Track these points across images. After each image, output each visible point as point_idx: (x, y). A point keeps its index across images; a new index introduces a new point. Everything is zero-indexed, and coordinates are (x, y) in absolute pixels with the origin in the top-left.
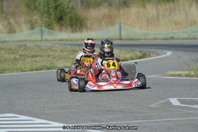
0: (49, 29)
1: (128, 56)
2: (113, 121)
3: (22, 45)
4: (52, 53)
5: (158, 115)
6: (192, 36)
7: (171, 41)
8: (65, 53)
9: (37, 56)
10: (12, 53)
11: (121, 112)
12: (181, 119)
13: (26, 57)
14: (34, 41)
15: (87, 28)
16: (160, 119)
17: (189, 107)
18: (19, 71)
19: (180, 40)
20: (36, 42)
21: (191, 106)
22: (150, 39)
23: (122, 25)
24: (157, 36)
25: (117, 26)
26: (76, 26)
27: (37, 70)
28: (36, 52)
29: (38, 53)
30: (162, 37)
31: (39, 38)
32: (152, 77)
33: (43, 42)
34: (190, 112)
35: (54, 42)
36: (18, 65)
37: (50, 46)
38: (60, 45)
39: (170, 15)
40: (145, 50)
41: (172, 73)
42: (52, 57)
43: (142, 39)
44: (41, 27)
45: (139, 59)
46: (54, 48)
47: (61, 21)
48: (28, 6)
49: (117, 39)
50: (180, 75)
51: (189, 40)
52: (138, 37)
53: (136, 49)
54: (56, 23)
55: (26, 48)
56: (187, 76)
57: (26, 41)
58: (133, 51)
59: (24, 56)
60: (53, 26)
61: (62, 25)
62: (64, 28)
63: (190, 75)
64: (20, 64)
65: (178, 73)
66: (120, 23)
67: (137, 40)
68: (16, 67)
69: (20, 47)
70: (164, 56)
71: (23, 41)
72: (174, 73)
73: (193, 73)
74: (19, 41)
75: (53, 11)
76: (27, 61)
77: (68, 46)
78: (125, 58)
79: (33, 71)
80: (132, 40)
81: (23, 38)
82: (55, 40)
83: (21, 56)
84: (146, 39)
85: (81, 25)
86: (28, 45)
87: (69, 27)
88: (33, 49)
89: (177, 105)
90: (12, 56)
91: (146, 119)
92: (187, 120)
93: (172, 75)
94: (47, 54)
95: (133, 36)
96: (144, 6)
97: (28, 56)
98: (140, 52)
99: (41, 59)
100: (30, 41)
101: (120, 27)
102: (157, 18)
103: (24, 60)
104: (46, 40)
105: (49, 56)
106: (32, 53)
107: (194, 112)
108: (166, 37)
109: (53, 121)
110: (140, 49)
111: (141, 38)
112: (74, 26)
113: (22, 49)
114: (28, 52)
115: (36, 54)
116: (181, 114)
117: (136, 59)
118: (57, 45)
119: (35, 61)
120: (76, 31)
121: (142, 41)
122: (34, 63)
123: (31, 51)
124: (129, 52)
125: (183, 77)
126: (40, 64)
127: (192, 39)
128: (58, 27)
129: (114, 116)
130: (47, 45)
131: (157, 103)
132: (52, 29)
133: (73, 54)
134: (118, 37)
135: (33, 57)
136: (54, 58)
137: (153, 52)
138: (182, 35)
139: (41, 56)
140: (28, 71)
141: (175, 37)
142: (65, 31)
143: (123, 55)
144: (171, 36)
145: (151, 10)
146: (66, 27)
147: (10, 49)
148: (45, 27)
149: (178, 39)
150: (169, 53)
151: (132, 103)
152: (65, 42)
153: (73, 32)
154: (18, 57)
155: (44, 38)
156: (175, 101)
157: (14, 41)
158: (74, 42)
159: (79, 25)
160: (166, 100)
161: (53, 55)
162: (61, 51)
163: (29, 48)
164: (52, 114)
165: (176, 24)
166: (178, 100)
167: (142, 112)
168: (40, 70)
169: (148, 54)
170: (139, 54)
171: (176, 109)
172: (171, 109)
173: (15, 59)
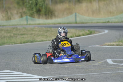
0: (32, 17)
1: (81, 33)
2: (72, 74)
3: (15, 28)
4: (34, 32)
5: (99, 70)
6: (120, 21)
7: (107, 23)
8: (42, 33)
9: (24, 34)
10: (9, 33)
11: (77, 68)
12: (114, 72)
14: (22, 25)
15: (55, 16)
16: (101, 72)
17: (119, 65)
18: (13, 44)
21: (120, 64)
22: (94, 23)
23: (77, 14)
24: (98, 21)
25: (74, 15)
27: (24, 43)
28: (24, 31)
29: (25, 33)
30: (101, 21)
31: (25, 23)
32: (96, 46)
33: (28, 25)
34: (120, 68)
37: (32, 28)
38: (38, 27)
40: (92, 30)
41: (108, 43)
42: (33, 35)
43: (89, 23)
44: (27, 16)
45: (88, 35)
46: (34, 29)
47: (39, 12)
49: (73, 23)
50: (113, 45)
53: (86, 29)
54: (36, 13)
55: (17, 29)
56: (117, 45)
57: (17, 25)
58: (84, 30)
59: (16, 34)
61: (40, 15)
62: (41, 17)
63: (119, 45)
64: (13, 40)
65: (112, 43)
67: (86, 23)
69: (14, 29)
70: (103, 33)
71: (15, 25)
72: (110, 44)
73: (121, 43)
74: (13, 25)
75: (35, 6)
76: (18, 37)
77: (43, 28)
79: (21, 43)
80: (83, 23)
81: (16, 23)
82: (35, 24)
83: (14, 34)
84: (92, 23)
85: (52, 15)
86: (19, 27)
87: (44, 16)
88: (22, 30)
89: (111, 63)
90: (9, 35)
91: (92, 73)
92: (118, 73)
93: (108, 45)
95: (84, 21)
98: (89, 31)
99: (27, 36)
100: (20, 25)
102: (99, 9)
103: (16, 37)
104: (30, 24)
107: (122, 68)
108: (104, 21)
109: (34, 74)
110: (89, 29)
112: (48, 15)
114: (18, 32)
116: (114, 69)
117: (86, 35)
118: (37, 27)
119: (23, 37)
120: (48, 18)
122: (22, 39)
123: (20, 31)
124: (81, 31)
125: (115, 46)
126: (26, 39)
127: (120, 22)
129: (72, 71)
131: (99, 63)
132: (33, 17)
133: (47, 33)
134: (74, 21)
136: (35, 35)
137: (96, 31)
138: (114, 20)
139: (27, 34)
140: (18, 44)
141: (110, 21)
143: (78, 33)
144: (107, 20)
147: (7, 30)
148: (30, 16)
149: (112, 22)
150: (106, 31)
152: (42, 26)
153: (46, 19)
154: (12, 35)
155: (29, 23)
156: (110, 61)
157: (10, 25)
158: (47, 25)
159: (50, 14)
160: (105, 61)
162: (39, 31)
163: (19, 29)
164: (34, 70)
165: (110, 13)
166: (112, 60)
167: (90, 68)
168: (26, 43)
169: (93, 32)
171: (111, 66)
172: (107, 66)
173: (11, 36)
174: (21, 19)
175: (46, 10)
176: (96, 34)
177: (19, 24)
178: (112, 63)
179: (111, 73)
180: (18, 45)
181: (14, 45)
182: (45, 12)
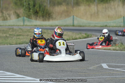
0: (29, 18)
1: (78, 36)
2: (65, 77)
3: (11, 28)
5: (94, 74)
6: (118, 25)
9: (20, 35)
10: (5, 33)
11: (71, 71)
12: (109, 77)
13: (13, 36)
14: (19, 26)
15: (53, 19)
16: (95, 76)
17: (113, 70)
18: (9, 44)
19: (111, 27)
20: (20, 27)
21: (115, 69)
22: (92, 26)
23: (75, 17)
24: (96, 25)
26: (46, 17)
27: (20, 44)
28: (20, 32)
29: (21, 34)
30: (99, 25)
31: (22, 24)
33: (24, 26)
34: (114, 72)
35: (31, 27)
36: (8, 41)
37: (29, 29)
39: (105, 11)
40: (89, 33)
42: (29, 36)
44: (24, 17)
45: (84, 38)
46: (31, 31)
47: (36, 14)
48: (16, 4)
49: (71, 26)
50: (110, 49)
51: (117, 28)
52: (84, 25)
53: (83, 32)
54: (33, 15)
55: (13, 30)
56: (114, 50)
58: (81, 33)
59: (12, 35)
60: (32, 17)
61: (37, 16)
62: (38, 18)
63: (116, 49)
64: (9, 40)
65: (108, 48)
66: (73, 16)
67: (84, 26)
68: (7, 42)
69: (10, 29)
71: (12, 26)
73: (117, 48)
74: (9, 26)
75: (32, 7)
76: (14, 38)
78: (76, 37)
80: (81, 26)
81: (12, 24)
82: (32, 26)
83: (10, 35)
84: (89, 26)
85: (49, 17)
86: (15, 28)
87: (41, 17)
88: (18, 30)
90: (4, 35)
91: (86, 76)
92: (112, 78)
93: (105, 49)
94: (27, 34)
95: (81, 24)
96: (89, 5)
97: (14, 35)
98: (86, 34)
99: (23, 37)
100: (17, 25)
101: (73, 18)
102: (97, 13)
104: (26, 25)
105: (28, 35)
106: (17, 33)
107: (117, 73)
108: (102, 25)
109: (27, 76)
110: (86, 32)
111: (87, 25)
112: (45, 17)
113: (11, 31)
114: (14, 33)
115: (19, 34)
116: (108, 74)
117: (82, 39)
119: (19, 38)
120: (46, 20)
121: (87, 27)
122: (18, 39)
123: (16, 32)
124: (78, 34)
125: (111, 50)
126: (22, 40)
127: (119, 27)
128: (35, 17)
129: (66, 74)
130: (27, 28)
131: (94, 67)
134: (72, 24)
135: (18, 35)
137: (93, 35)
138: (112, 24)
139: (23, 35)
141: (108, 25)
142: (39, 20)
143: (74, 36)
144: (105, 24)
145: (93, 8)
146: (40, 17)
147: (3, 31)
148: (26, 17)
149: (109, 27)
151: (78, 66)
153: (44, 20)
154: (8, 35)
155: (25, 24)
156: (105, 66)
157: (6, 26)
158: (44, 27)
159: (47, 17)
160: (100, 65)
161: (31, 35)
163: (16, 30)
164: (27, 72)
165: (109, 17)
166: (107, 65)
167: (84, 72)
168: (22, 44)
169: (90, 36)
170: (84, 35)
171: (105, 71)
172: (102, 71)
173: (6, 36)
174: (17, 20)
175: (44, 12)
176: (93, 37)
177: (15, 24)
178: (107, 67)
179: (106, 78)
180: (13, 45)
181: (9, 46)
182: (43, 14)
